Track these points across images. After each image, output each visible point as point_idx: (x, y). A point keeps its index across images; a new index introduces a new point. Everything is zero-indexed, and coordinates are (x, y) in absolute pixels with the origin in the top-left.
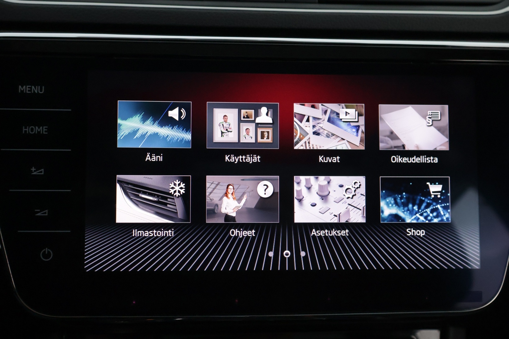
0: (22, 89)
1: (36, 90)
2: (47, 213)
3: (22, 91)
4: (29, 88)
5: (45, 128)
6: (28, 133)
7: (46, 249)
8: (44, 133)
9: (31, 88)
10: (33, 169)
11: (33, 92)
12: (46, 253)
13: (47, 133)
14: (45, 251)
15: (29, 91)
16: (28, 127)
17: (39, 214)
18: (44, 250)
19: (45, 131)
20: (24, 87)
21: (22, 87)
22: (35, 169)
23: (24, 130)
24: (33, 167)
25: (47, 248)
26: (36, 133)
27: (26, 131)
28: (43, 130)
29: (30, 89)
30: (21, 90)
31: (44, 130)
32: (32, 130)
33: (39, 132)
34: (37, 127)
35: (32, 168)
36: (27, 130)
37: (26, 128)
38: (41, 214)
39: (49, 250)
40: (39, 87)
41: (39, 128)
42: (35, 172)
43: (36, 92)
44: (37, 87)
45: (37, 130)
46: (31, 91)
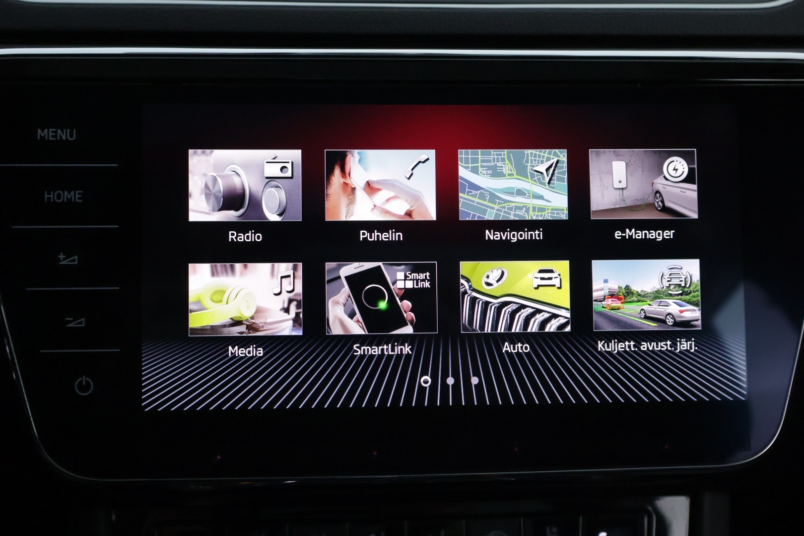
0: (43, 135)
1: (64, 135)
2: (84, 322)
3: (43, 138)
4: (52, 132)
5: (79, 194)
6: (52, 200)
7: (82, 377)
8: (77, 201)
9: (56, 132)
10: (62, 256)
11: (59, 138)
12: (84, 383)
13: (81, 201)
14: (82, 381)
15: (53, 136)
16: (52, 192)
17: (71, 325)
18: (81, 379)
19: (79, 198)
20: (46, 131)
21: (43, 131)
22: (64, 256)
23: (46, 196)
24: (62, 253)
25: (84, 377)
26: (65, 200)
27: (49, 199)
28: (75, 196)
29: (54, 134)
30: (40, 135)
31: (77, 196)
32: (59, 196)
33: (69, 200)
34: (66, 192)
35: (60, 255)
36: (51, 196)
38: (75, 324)
39: (87, 379)
40: (68, 130)
41: (69, 193)
42: (64, 261)
43: (64, 138)
44: (65, 130)
45: (67, 197)
46: (56, 137)
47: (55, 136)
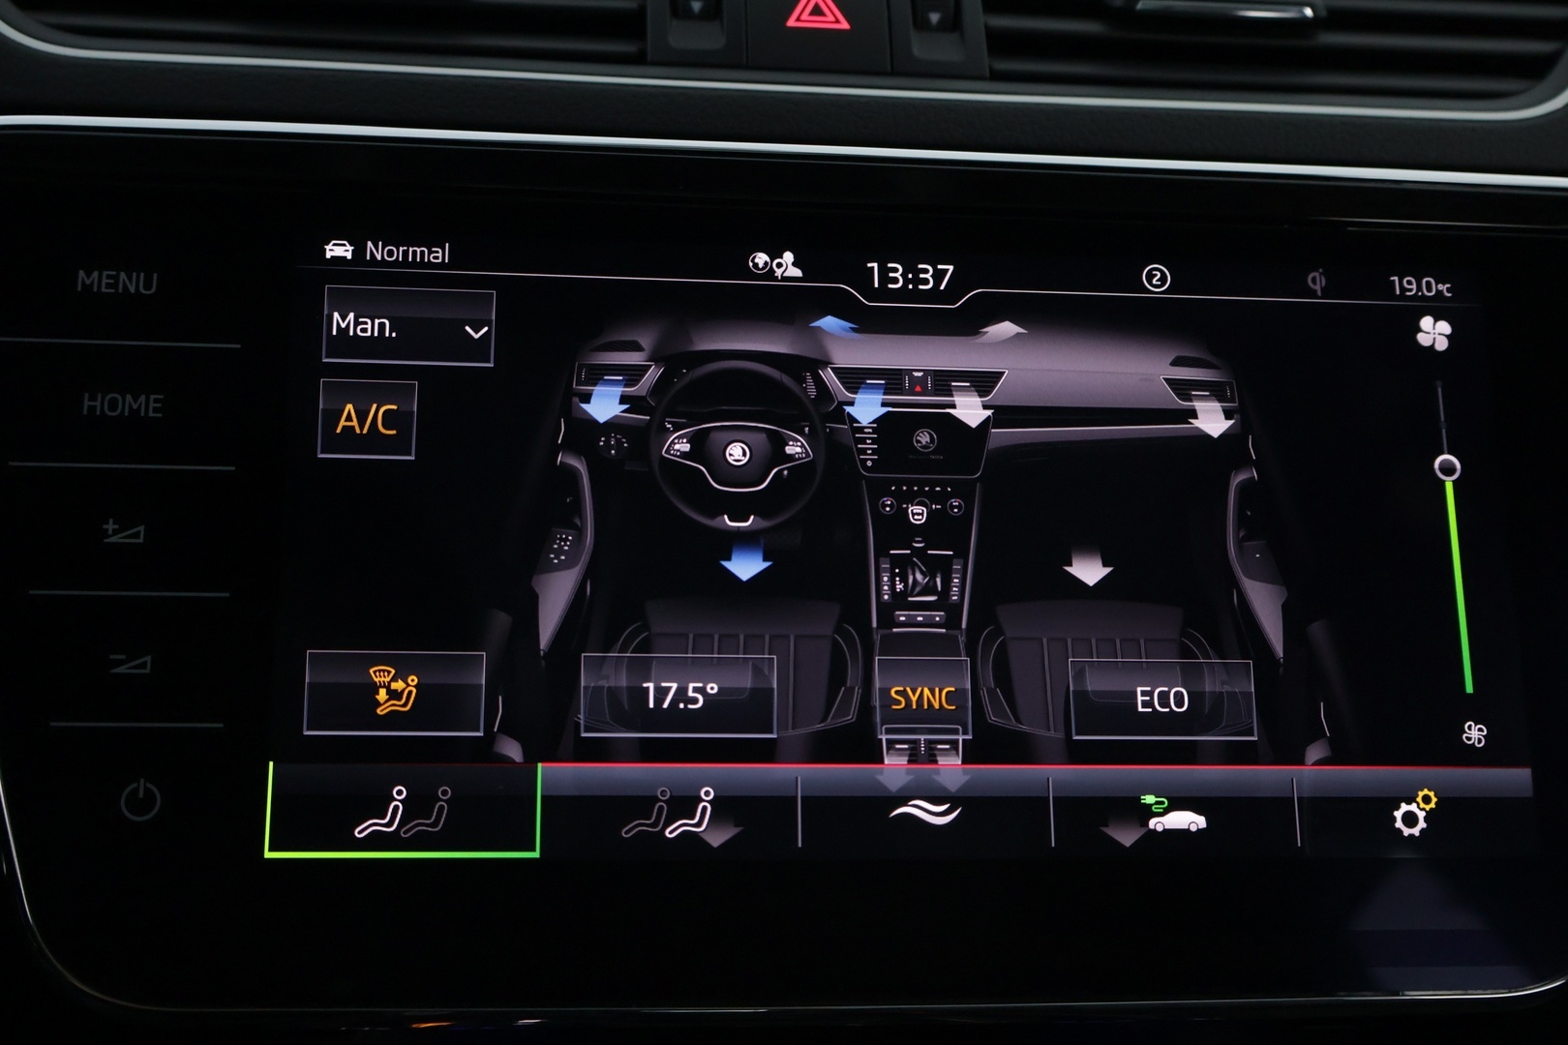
0: (88, 282)
1: (132, 283)
2: (149, 664)
3: (87, 288)
4: (108, 277)
5: (156, 401)
6: (98, 413)
7: (139, 781)
8: (151, 414)
9: (116, 278)
11: (120, 291)
12: (141, 795)
13: (160, 415)
14: (137, 790)
15: (108, 286)
16: (99, 396)
17: (121, 670)
18: (135, 785)
19: (156, 410)
20: (96, 274)
21: (88, 275)
22: (117, 527)
23: (87, 403)
24: (111, 521)
25: (142, 781)
26: (126, 413)
27: (92, 409)
28: (150, 405)
29: (112, 281)
30: (83, 281)
31: (152, 405)
32: (113, 405)
33: (134, 413)
34: (129, 397)
35: (108, 524)
36: (98, 403)
37: (93, 398)
38: (130, 668)
39: (149, 785)
40: (142, 275)
41: (135, 399)
42: (115, 536)
43: (132, 289)
44: (135, 274)
45: (130, 407)
46: (117, 288)
47: (115, 286)
